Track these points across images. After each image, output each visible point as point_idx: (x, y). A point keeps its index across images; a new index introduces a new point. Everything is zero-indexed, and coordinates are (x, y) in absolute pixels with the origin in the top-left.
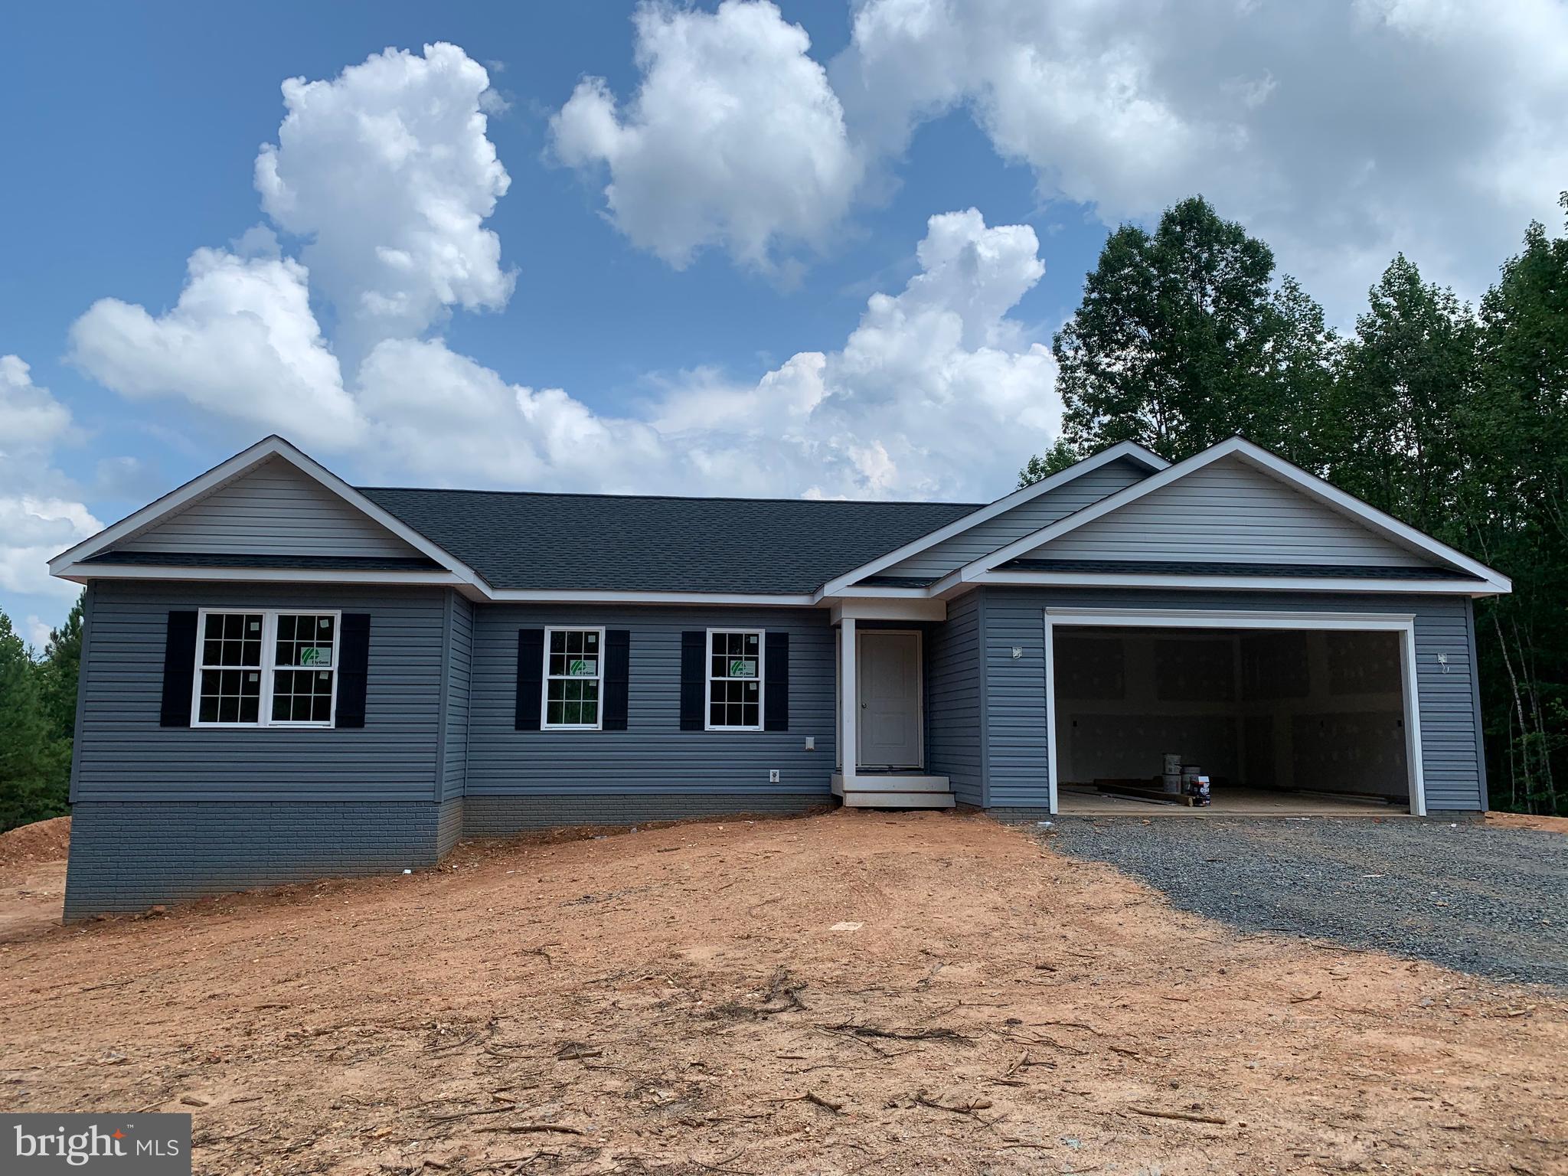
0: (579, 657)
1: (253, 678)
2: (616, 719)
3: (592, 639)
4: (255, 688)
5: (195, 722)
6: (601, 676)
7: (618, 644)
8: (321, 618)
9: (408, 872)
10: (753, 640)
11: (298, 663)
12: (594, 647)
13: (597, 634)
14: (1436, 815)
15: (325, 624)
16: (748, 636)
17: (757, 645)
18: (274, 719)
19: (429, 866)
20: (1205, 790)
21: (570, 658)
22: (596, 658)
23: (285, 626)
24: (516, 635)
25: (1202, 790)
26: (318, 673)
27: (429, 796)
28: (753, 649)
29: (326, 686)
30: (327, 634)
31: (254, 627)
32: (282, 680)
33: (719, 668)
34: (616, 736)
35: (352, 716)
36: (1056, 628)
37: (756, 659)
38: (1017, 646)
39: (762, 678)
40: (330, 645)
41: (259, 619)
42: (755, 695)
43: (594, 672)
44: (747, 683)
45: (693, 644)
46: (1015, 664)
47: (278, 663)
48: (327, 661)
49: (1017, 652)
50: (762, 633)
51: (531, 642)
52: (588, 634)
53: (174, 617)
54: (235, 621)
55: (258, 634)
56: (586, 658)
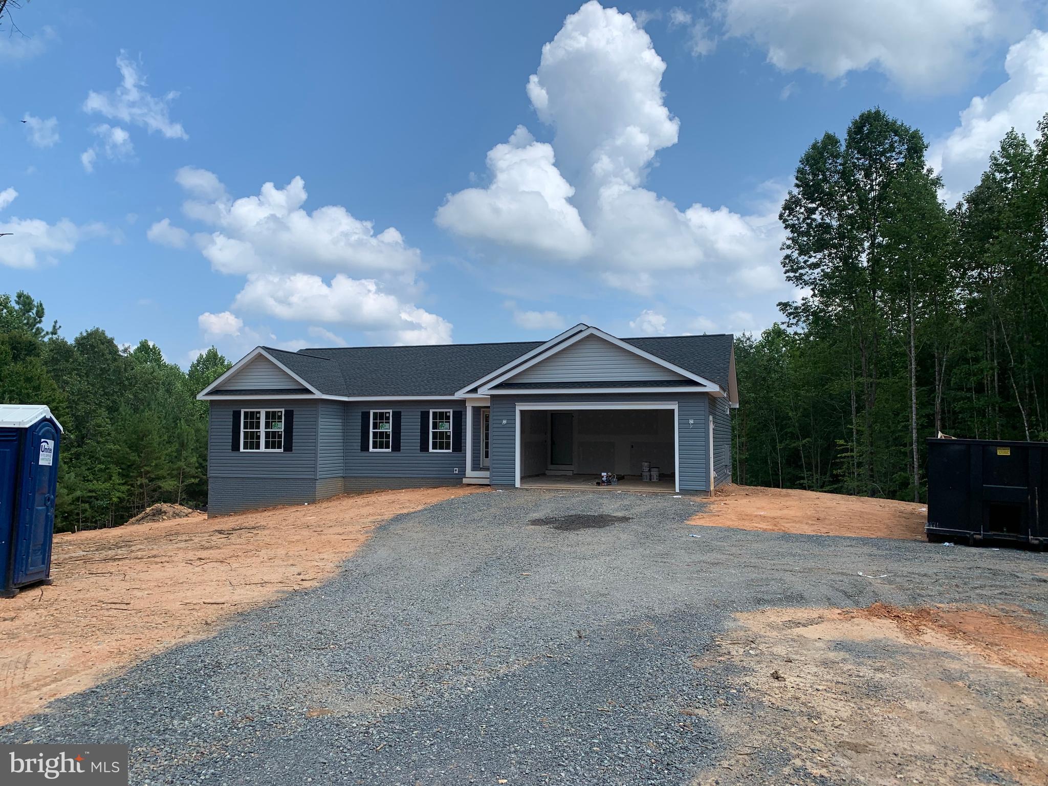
0: (383, 422)
1: (258, 434)
2: (397, 448)
3: (387, 415)
4: (258, 437)
5: (242, 450)
6: (391, 430)
7: (397, 416)
8: (278, 412)
9: (306, 504)
10: (448, 414)
11: (272, 429)
12: (388, 418)
13: (389, 413)
14: (683, 492)
15: (280, 414)
16: (446, 412)
17: (449, 416)
18: (265, 448)
19: (312, 502)
20: (604, 479)
21: (380, 423)
22: (389, 422)
23: (267, 414)
24: (360, 414)
25: (603, 479)
26: (278, 432)
27: (313, 477)
28: (448, 418)
29: (280, 437)
30: (280, 417)
31: (258, 415)
32: (267, 434)
33: (435, 427)
34: (396, 454)
35: (288, 448)
36: (521, 411)
37: (449, 422)
38: (505, 419)
39: (451, 430)
40: (281, 422)
41: (259, 412)
42: (448, 437)
43: (388, 428)
44: (446, 432)
45: (425, 416)
46: (504, 427)
47: (266, 428)
48: (280, 427)
49: (504, 422)
50: (451, 411)
51: (366, 416)
52: (386, 413)
53: (234, 412)
54: (252, 413)
55: (259, 418)
56: (386, 422)
